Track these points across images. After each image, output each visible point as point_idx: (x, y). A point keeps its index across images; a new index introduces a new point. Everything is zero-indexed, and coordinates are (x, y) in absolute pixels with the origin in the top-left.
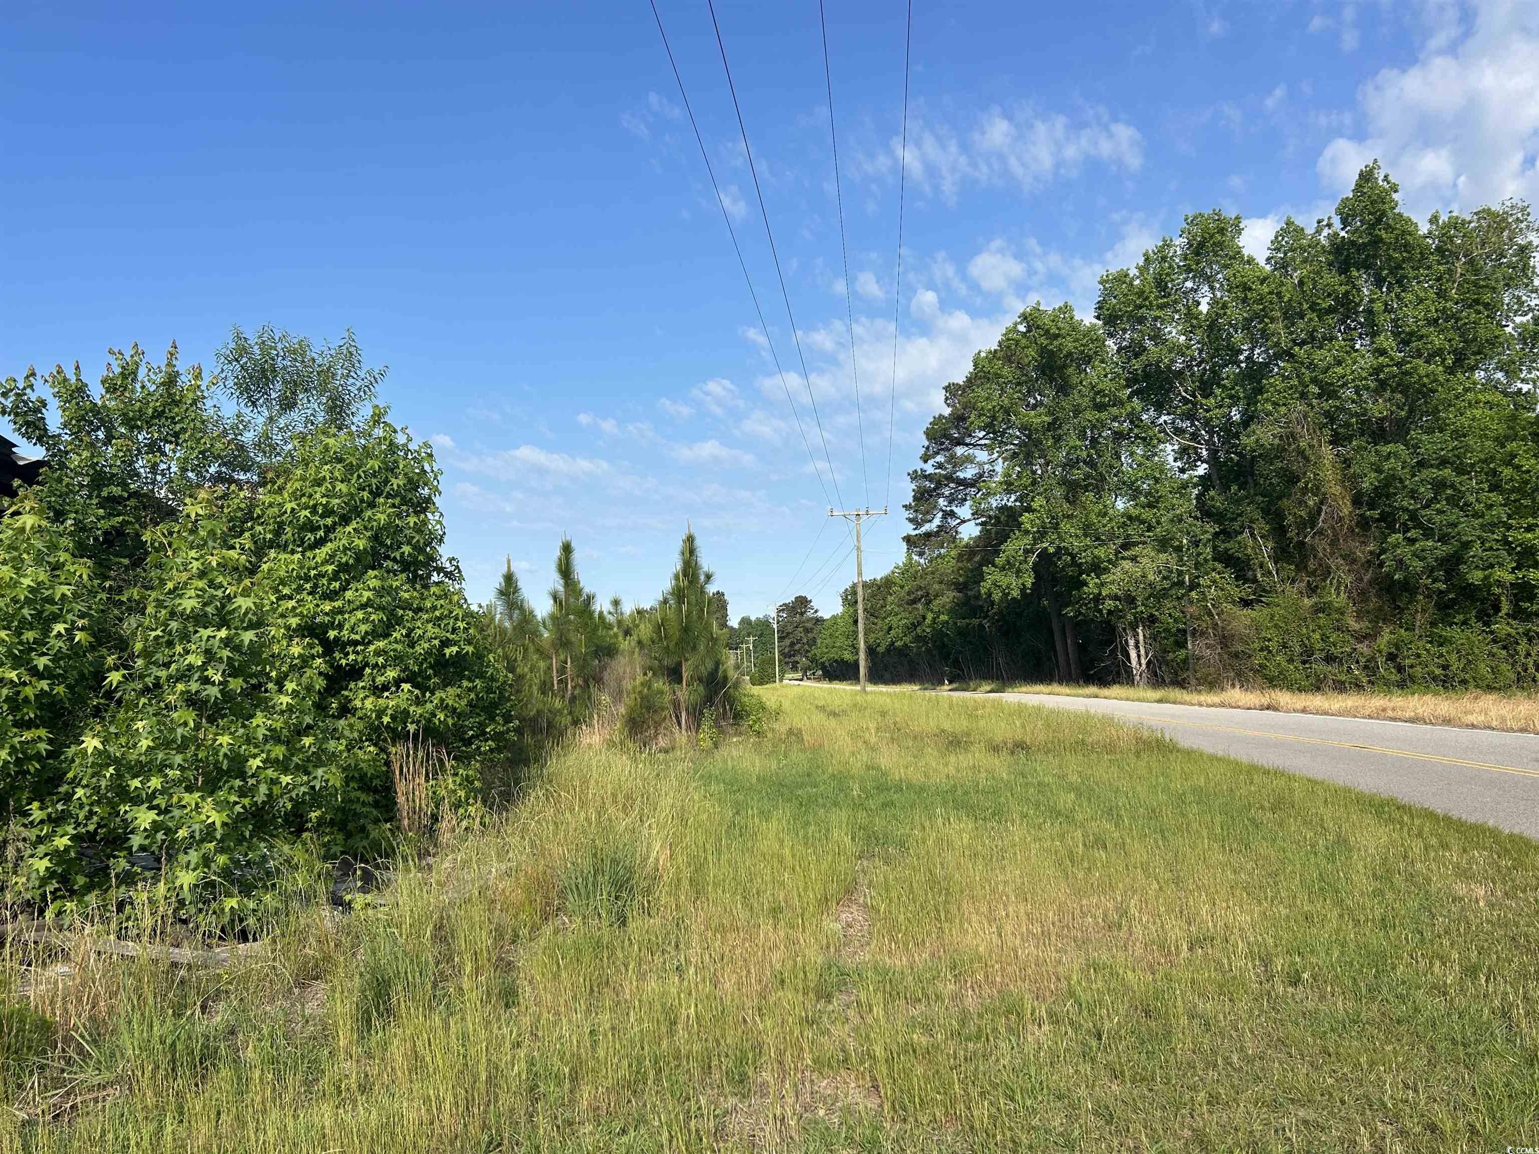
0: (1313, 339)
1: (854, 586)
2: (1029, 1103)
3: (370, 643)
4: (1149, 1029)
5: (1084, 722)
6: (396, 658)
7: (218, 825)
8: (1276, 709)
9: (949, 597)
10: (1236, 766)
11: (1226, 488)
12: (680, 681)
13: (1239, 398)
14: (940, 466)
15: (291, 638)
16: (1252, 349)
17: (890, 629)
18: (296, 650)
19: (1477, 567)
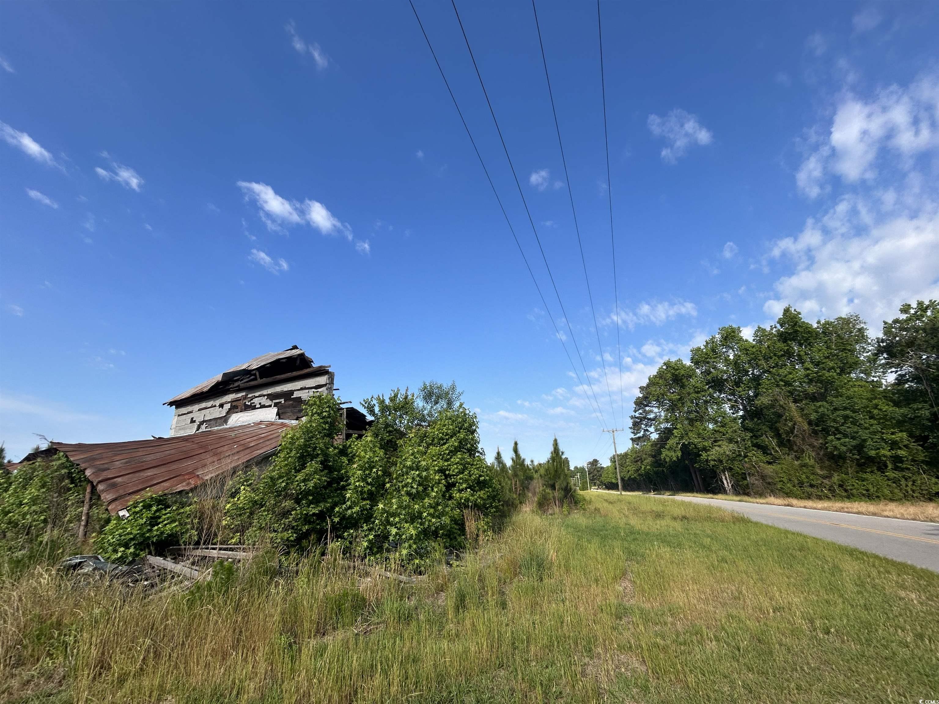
0: (777, 366)
1: (614, 456)
2: (712, 678)
3: (458, 475)
4: (761, 648)
5: (709, 509)
6: (465, 480)
7: (414, 534)
8: (792, 506)
9: (649, 460)
10: (779, 531)
11: (752, 419)
12: (555, 489)
13: (751, 388)
14: (641, 414)
15: (435, 474)
16: (753, 370)
17: (629, 471)
18: (437, 477)
19: (872, 449)
